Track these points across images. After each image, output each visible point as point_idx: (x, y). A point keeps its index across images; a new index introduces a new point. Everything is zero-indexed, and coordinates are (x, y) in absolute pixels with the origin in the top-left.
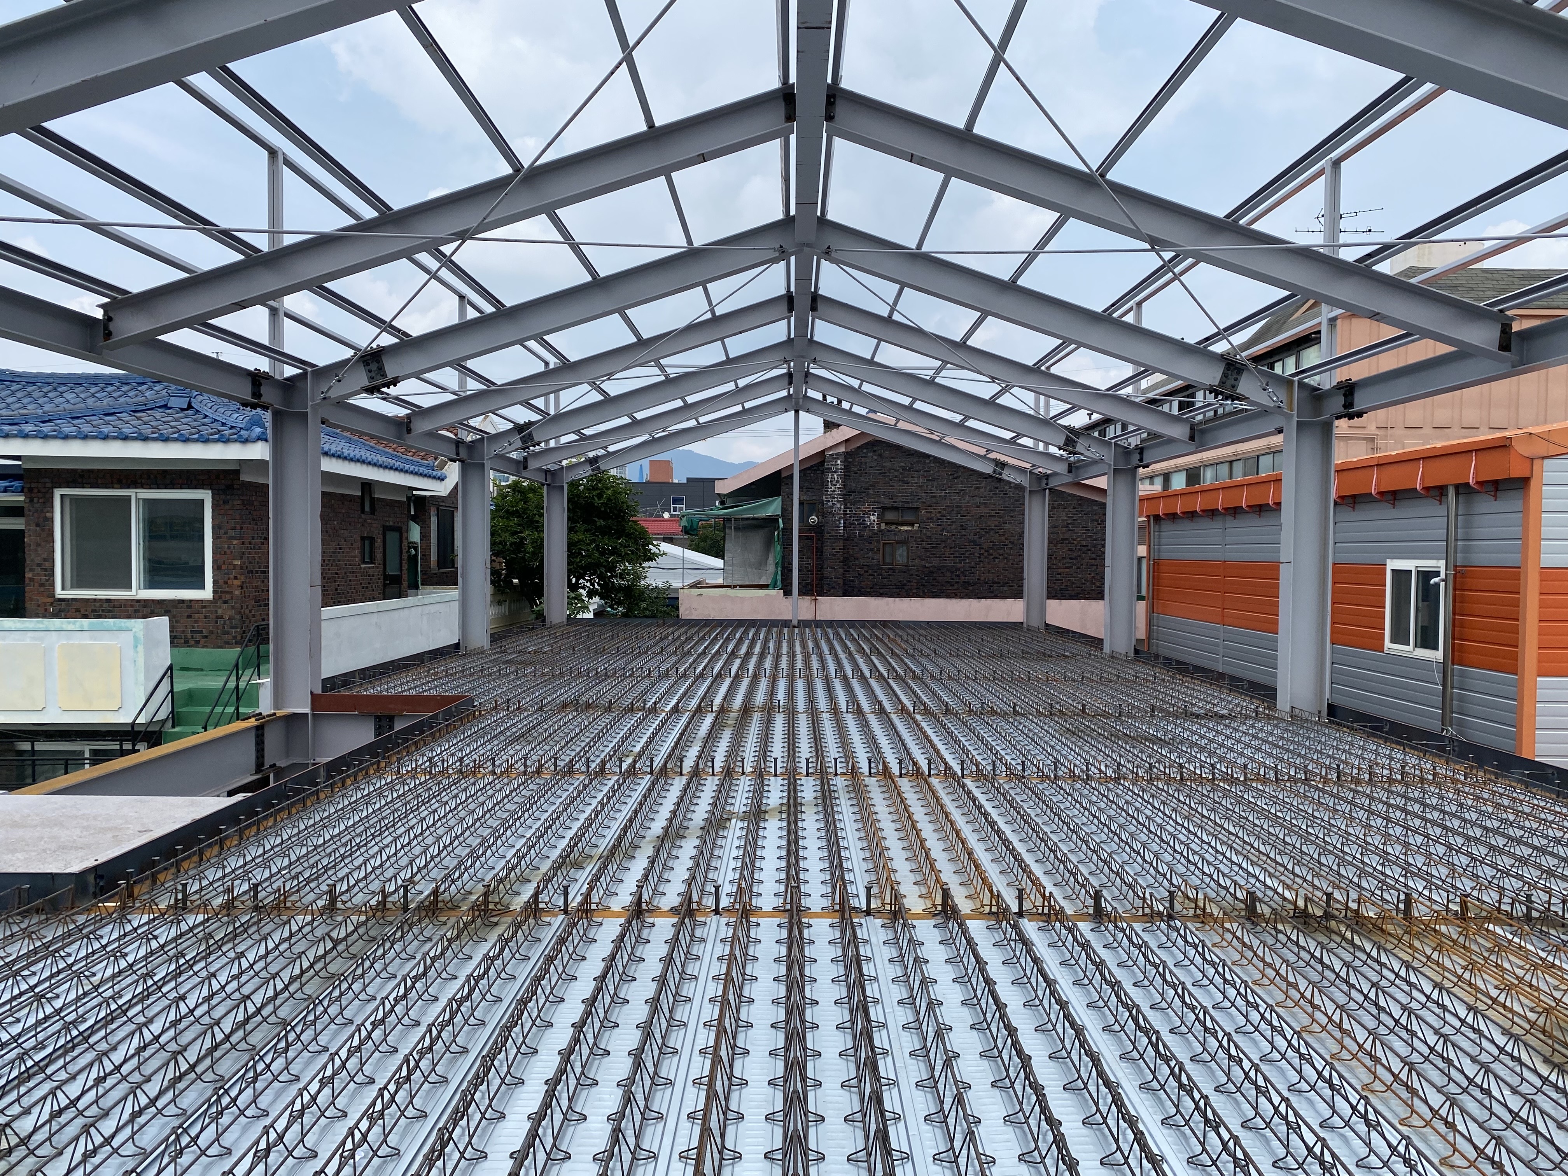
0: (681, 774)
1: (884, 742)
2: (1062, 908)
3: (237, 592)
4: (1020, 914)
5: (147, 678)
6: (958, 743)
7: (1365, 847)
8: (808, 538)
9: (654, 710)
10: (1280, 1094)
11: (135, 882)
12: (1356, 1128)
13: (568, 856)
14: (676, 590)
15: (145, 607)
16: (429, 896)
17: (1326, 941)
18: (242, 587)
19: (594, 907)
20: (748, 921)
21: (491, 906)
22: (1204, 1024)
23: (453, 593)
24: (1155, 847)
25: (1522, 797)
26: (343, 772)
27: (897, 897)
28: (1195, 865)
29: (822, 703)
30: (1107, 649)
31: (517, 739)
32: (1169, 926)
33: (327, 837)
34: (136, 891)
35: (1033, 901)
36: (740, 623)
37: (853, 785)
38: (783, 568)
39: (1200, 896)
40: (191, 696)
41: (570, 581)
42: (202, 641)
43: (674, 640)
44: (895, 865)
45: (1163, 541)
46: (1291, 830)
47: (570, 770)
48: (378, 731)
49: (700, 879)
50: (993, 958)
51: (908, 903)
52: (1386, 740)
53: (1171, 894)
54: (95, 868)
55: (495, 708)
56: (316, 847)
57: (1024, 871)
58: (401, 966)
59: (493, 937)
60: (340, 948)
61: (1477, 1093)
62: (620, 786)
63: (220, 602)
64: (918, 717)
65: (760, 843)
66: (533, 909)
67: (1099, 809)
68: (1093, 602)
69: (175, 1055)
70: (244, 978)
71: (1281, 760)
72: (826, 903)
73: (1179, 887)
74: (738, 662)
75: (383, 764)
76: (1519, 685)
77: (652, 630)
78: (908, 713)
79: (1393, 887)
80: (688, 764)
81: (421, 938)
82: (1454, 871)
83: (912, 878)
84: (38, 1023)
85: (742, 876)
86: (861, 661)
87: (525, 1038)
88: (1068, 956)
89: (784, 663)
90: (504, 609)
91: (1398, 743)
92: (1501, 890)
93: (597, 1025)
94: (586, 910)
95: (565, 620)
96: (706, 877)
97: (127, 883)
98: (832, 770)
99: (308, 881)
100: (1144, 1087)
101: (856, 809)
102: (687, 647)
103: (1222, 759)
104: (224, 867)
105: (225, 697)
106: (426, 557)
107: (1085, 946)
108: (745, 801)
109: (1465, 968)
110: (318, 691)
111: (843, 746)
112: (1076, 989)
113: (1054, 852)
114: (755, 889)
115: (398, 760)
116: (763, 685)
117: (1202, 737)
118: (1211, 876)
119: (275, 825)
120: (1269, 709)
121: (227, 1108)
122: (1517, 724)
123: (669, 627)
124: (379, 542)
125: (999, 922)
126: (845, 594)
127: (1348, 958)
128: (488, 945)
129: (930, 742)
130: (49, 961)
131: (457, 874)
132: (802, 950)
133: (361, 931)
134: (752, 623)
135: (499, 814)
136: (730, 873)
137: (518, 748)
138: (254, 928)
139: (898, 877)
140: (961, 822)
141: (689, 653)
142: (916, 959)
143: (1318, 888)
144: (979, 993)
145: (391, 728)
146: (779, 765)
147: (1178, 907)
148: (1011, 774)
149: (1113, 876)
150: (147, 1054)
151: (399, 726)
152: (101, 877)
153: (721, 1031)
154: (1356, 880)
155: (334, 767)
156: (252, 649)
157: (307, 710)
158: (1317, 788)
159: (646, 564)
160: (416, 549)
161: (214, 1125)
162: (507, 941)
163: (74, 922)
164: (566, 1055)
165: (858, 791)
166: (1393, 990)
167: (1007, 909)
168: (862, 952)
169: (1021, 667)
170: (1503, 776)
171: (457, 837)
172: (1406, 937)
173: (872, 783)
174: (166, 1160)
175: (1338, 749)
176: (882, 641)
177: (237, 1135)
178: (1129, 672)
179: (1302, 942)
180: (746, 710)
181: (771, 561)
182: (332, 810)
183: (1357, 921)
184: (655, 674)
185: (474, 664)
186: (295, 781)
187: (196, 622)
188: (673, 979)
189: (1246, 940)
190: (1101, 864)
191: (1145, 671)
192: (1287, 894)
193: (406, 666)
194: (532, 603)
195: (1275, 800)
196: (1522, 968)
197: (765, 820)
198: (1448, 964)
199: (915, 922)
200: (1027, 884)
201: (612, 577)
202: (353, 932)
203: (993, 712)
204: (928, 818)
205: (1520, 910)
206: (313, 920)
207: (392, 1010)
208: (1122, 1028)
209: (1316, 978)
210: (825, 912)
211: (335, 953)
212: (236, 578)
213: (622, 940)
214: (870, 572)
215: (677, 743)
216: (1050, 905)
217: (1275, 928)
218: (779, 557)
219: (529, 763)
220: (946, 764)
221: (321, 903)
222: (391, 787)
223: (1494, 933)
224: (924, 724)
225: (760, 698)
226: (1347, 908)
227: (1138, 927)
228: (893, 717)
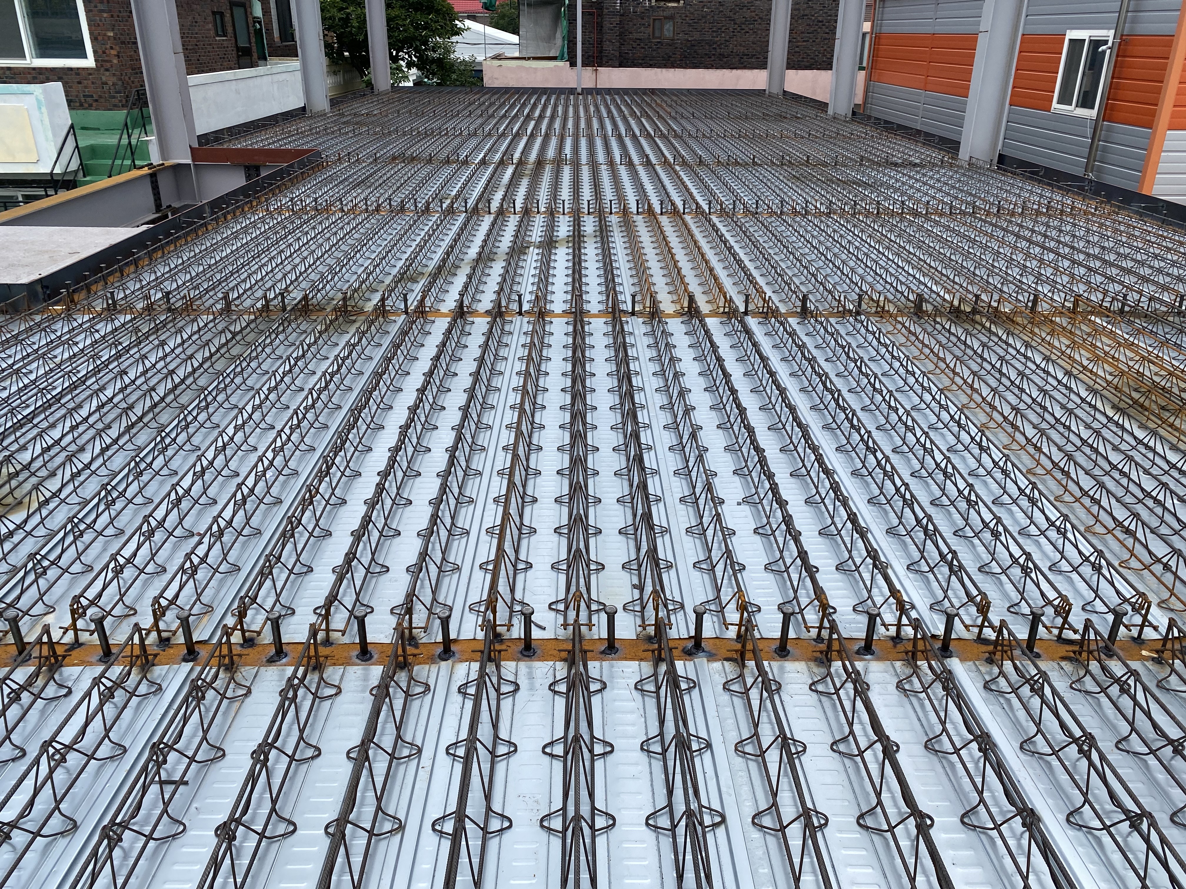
0: (490, 213)
1: (649, 188)
2: (777, 307)
3: (115, 61)
4: (746, 313)
5: (54, 135)
6: (707, 187)
7: (1010, 261)
8: (591, 14)
9: (466, 162)
10: (922, 429)
11: (74, 291)
12: (973, 451)
13: (405, 272)
14: (480, 64)
15: (40, 74)
16: (300, 301)
17: (971, 329)
18: (118, 57)
19: (427, 309)
20: (543, 320)
21: (349, 308)
22: (873, 386)
23: (295, 64)
24: (852, 263)
25: (1135, 224)
26: (223, 209)
27: (655, 303)
28: (881, 276)
29: (601, 157)
30: (830, 112)
31: (358, 185)
32: (856, 319)
33: (218, 258)
34: (76, 298)
35: (757, 303)
36: (534, 91)
37: (624, 221)
38: (569, 41)
39: (882, 298)
40: (94, 151)
41: (391, 54)
42: (94, 104)
43: (480, 105)
44: (654, 280)
45: (886, 16)
46: (956, 249)
47: (402, 209)
48: (248, 178)
49: (507, 290)
50: (724, 345)
51: (662, 306)
52: (1040, 182)
53: (860, 296)
54: (40, 281)
55: (339, 159)
56: (210, 266)
57: (751, 282)
58: (285, 351)
59: (352, 330)
60: (238, 338)
61: (1061, 428)
62: (442, 221)
63: (102, 69)
64: (677, 168)
65: (552, 265)
66: (381, 311)
67: (813, 236)
68: (823, 72)
69: (125, 411)
70: (168, 359)
71: (956, 198)
72: (602, 307)
73: (866, 293)
74: (533, 123)
75: (254, 204)
76: (1151, 139)
77: (461, 96)
78: (670, 165)
79: (1026, 291)
80: (495, 205)
81: (298, 330)
82: (1073, 278)
83: (667, 289)
84: (20, 390)
85: (539, 288)
86: (632, 122)
87: (382, 398)
88: (779, 341)
89: (570, 124)
90: (339, 78)
91: (1049, 184)
92: (1105, 293)
93: (435, 390)
94: (421, 311)
95: (389, 87)
96: (511, 289)
97: (68, 291)
98: (608, 210)
99: (207, 291)
100: (826, 427)
101: (626, 239)
102: (491, 111)
103: (910, 198)
104: (141, 281)
105: (122, 152)
106: (269, 31)
107: (792, 334)
108: (540, 234)
109: (1068, 347)
110: (196, 145)
111: (617, 192)
112: (783, 364)
113: (775, 268)
114: (549, 298)
115: (266, 200)
116: (554, 142)
117: (897, 180)
118: (891, 284)
119: (176, 249)
120: (952, 158)
121: (169, 445)
122: (1143, 170)
123: (476, 94)
124: (228, 16)
125: (730, 319)
126: (620, 66)
127: (985, 339)
128: (348, 336)
129: (686, 187)
130: (19, 348)
131: (321, 286)
132: (583, 339)
133: (253, 326)
134: (544, 91)
135: (349, 241)
136: (529, 286)
137: (359, 191)
138: (171, 325)
139: (656, 288)
140: (706, 247)
141: (492, 116)
142: (667, 344)
143: (970, 292)
144: (712, 367)
145: (259, 175)
146: (566, 206)
147: (864, 306)
148: (747, 210)
149: (817, 285)
150: (105, 410)
151: (264, 174)
152: (47, 287)
153: (525, 392)
154: (999, 286)
155: (216, 204)
156: (136, 111)
157: (189, 161)
158: (980, 219)
159: (454, 39)
160: (260, 23)
161: (161, 456)
162: (364, 333)
163: (33, 320)
164: (413, 410)
165: (628, 225)
166: (1013, 362)
167: (736, 310)
168: (628, 340)
169: (761, 128)
170: (1124, 209)
171: (318, 259)
172: (1029, 326)
173: (639, 220)
174: (131, 478)
175: (1001, 189)
176: (650, 106)
177: (180, 462)
178: (846, 131)
179: (953, 330)
180: (540, 163)
181: (559, 35)
182: (219, 238)
183: (996, 316)
184: (465, 133)
185: (320, 124)
186: (187, 215)
187: (86, 87)
188: (489, 358)
189: (912, 329)
190: (809, 276)
191: (858, 129)
192: (947, 297)
193: (264, 126)
194: (362, 74)
195: (948, 228)
196: (1109, 346)
197: (556, 248)
198: (1056, 343)
199: (667, 320)
200: (752, 291)
201: (426, 50)
202: (246, 327)
203: (737, 163)
204: (681, 245)
205: (1117, 306)
206: (215, 319)
207: (282, 380)
208: (814, 389)
209: (959, 353)
210: (600, 314)
211: (234, 341)
212: (112, 48)
213: (450, 333)
214: (642, 45)
215: (485, 189)
216: (768, 306)
217: (935, 321)
218: (565, 32)
219: (369, 203)
220: (697, 204)
221: (219, 306)
222: (263, 220)
223: (1094, 322)
224: (681, 173)
225: (551, 153)
226: (990, 306)
227: (833, 320)
228: (658, 168)
